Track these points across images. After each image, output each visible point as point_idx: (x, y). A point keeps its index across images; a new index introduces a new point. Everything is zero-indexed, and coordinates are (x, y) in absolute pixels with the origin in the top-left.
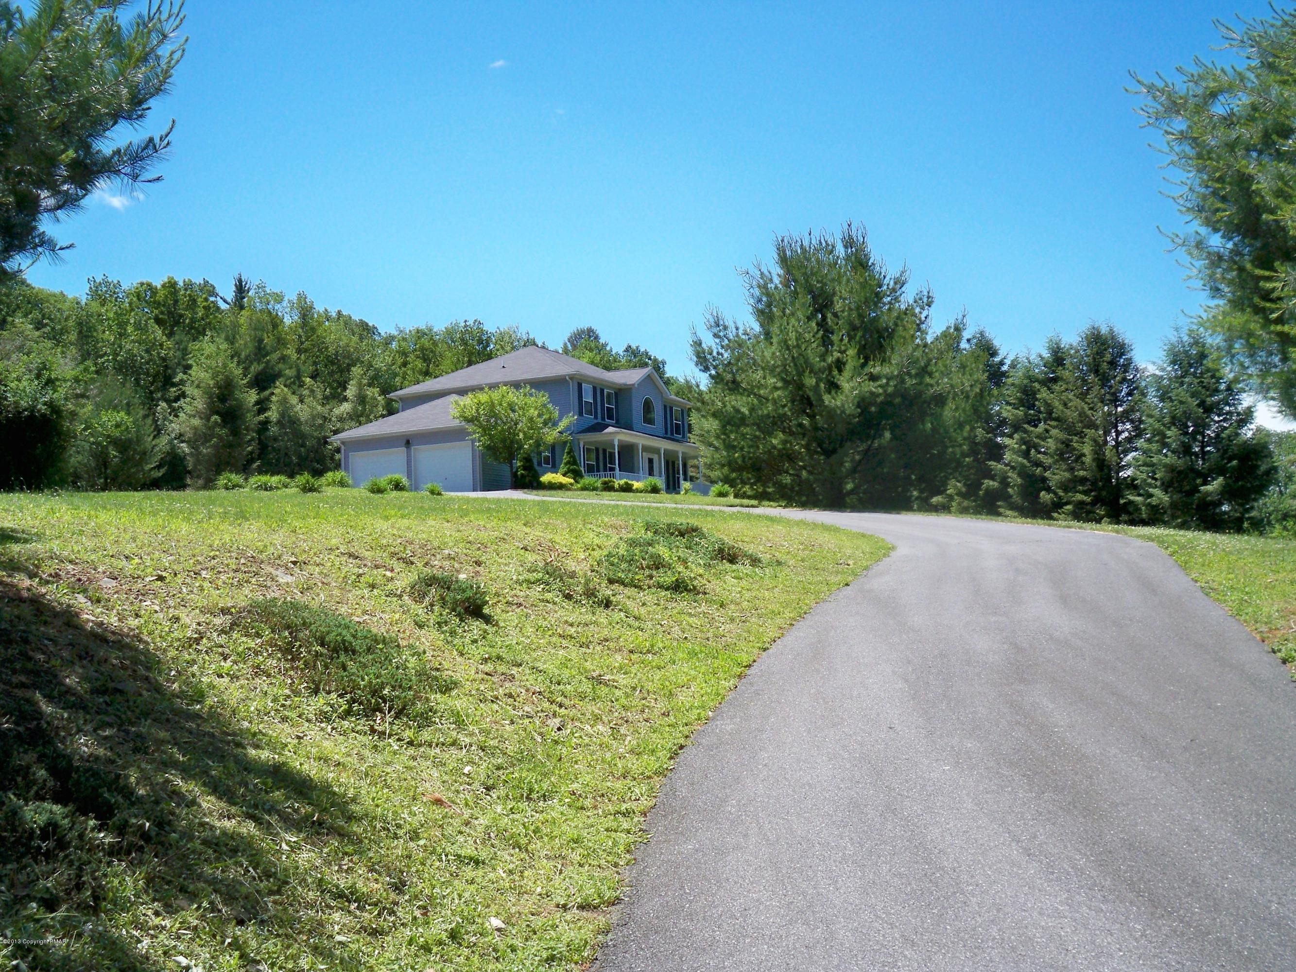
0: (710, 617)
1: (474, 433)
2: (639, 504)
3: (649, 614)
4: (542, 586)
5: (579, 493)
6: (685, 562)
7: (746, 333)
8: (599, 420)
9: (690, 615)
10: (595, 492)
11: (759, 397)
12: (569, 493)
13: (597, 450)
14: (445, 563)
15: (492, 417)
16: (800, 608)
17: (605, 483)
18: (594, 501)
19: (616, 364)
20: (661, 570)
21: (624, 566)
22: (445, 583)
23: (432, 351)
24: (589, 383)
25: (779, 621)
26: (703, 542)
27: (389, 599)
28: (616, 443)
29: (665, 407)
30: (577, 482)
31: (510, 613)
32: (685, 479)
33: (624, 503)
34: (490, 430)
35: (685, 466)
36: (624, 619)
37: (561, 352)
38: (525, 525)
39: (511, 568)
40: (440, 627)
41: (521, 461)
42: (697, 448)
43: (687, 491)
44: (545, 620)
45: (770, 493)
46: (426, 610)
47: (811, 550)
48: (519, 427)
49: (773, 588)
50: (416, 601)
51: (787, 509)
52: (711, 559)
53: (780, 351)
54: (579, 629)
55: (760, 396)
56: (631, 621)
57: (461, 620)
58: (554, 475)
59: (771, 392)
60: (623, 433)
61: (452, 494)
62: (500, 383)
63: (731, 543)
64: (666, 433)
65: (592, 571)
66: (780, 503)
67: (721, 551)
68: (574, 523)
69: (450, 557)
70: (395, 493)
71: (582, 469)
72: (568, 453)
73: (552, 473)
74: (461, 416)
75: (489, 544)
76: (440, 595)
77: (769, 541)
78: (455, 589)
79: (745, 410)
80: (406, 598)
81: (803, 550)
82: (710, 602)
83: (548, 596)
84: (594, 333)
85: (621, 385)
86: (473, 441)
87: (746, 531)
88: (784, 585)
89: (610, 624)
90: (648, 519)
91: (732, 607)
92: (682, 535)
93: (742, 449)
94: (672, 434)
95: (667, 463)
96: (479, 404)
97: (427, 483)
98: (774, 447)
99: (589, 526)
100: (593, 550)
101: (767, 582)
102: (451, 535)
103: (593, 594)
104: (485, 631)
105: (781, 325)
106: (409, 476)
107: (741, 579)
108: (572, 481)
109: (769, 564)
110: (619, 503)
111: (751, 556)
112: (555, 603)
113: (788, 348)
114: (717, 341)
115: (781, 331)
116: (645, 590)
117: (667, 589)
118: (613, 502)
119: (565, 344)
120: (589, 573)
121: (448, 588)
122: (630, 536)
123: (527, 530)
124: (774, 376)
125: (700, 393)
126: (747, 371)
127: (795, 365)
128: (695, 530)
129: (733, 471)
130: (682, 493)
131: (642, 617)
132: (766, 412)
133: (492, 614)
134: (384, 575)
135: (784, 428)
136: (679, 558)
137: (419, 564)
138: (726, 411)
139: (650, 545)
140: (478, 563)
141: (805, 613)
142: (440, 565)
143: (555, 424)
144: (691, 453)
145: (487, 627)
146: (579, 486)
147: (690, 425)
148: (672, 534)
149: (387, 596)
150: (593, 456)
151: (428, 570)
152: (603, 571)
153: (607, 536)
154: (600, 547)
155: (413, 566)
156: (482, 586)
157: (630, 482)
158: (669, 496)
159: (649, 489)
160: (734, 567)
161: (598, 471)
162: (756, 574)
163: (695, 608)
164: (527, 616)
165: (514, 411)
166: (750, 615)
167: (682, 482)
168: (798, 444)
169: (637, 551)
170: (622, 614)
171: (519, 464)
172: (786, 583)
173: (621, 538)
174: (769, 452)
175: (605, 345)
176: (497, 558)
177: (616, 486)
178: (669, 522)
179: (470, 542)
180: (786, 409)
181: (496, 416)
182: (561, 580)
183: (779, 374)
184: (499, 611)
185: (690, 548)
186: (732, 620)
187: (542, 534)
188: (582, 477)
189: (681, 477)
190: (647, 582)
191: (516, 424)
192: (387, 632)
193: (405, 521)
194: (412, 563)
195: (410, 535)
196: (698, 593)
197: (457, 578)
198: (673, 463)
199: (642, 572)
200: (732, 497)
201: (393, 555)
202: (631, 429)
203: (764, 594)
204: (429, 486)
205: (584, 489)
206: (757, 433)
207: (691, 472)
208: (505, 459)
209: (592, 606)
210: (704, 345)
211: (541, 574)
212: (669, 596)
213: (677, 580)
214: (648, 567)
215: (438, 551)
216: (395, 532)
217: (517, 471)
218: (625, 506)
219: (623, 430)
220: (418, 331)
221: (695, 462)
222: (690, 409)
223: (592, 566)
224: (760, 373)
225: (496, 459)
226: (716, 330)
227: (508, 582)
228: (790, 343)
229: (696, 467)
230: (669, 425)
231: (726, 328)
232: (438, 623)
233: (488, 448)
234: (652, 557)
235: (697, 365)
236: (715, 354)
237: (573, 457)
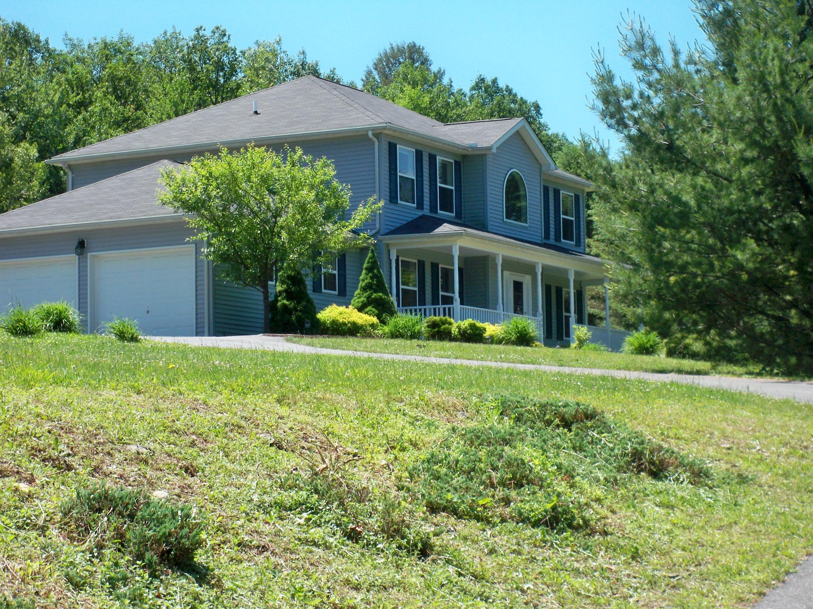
0: (613, 577)
1: (200, 230)
2: (493, 364)
3: (500, 570)
4: (305, 515)
5: (386, 342)
6: (570, 475)
7: (691, 61)
8: (426, 211)
9: (577, 572)
10: (415, 342)
11: (714, 175)
12: (369, 342)
13: (421, 264)
14: (128, 469)
15: (233, 201)
16: (778, 563)
17: (434, 325)
18: (412, 358)
19: (459, 111)
20: (526, 489)
21: (458, 480)
22: (126, 507)
23: (129, 83)
24: (407, 142)
25: (738, 587)
26: (605, 438)
27: (22, 533)
28: (456, 254)
29: (546, 189)
30: (383, 322)
31: (245, 564)
32: (580, 321)
33: (466, 362)
34: (228, 225)
35: (579, 295)
36: (455, 578)
37: (360, 86)
38: (279, 401)
39: (251, 481)
40: (114, 587)
41: (283, 282)
42: (602, 264)
43: (582, 343)
44: (309, 577)
45: (729, 349)
46: (88, 556)
47: (803, 457)
48: (281, 221)
49: (730, 525)
50: (72, 539)
51: (759, 379)
52: (619, 469)
53: (751, 94)
54: (370, 596)
55: (716, 174)
56: (466, 582)
57: (153, 575)
58: (342, 309)
59: (737, 167)
60: (468, 235)
61: (157, 339)
62: (249, 141)
63: (656, 441)
64: (547, 236)
65: (400, 488)
66: (751, 368)
67: (637, 455)
68: (369, 399)
69: (139, 459)
70: (54, 337)
71: (393, 299)
72: (370, 270)
73: (339, 304)
74: (175, 199)
75: (212, 435)
76: (116, 529)
77: (726, 437)
78: (143, 518)
79: (689, 198)
80: (53, 532)
81: (788, 456)
82: (615, 548)
83: (316, 533)
84: (421, 53)
85: (465, 148)
86: (198, 245)
87: (684, 419)
88: (750, 520)
89: (428, 587)
90: (506, 393)
91: (654, 559)
92: (567, 424)
93: (683, 269)
94: (557, 239)
95: (547, 289)
96: (210, 176)
97: (111, 320)
98: (740, 267)
99: (398, 405)
100: (403, 449)
101: (720, 513)
102: (142, 418)
103: (397, 531)
104: (196, 597)
105: (754, 47)
106: (82, 308)
107: (672, 507)
108: (375, 320)
109: (726, 481)
110: (458, 362)
111: (691, 465)
112: (327, 547)
113: (766, 89)
114: (640, 73)
115: (754, 58)
116: (494, 525)
117: (536, 524)
118: (445, 361)
119: (369, 73)
120: (394, 492)
121: (132, 517)
122: (472, 425)
123: (283, 411)
124: (742, 140)
125: (609, 169)
126: (693, 129)
127: (780, 119)
128: (590, 416)
129: (666, 308)
130: (573, 345)
131: (488, 575)
132: (726, 202)
133: (211, 565)
134: (16, 490)
135: (759, 232)
136: (559, 467)
137: (80, 470)
138: (656, 202)
139: (506, 442)
140: (191, 471)
141: (787, 573)
142: (120, 471)
143: (345, 216)
144: (594, 274)
145: (199, 590)
146: (386, 329)
147: (590, 223)
148: (548, 423)
149: (19, 528)
150: (414, 276)
151: (95, 482)
152: (419, 488)
153: (429, 425)
154: (415, 445)
155: (71, 474)
156: (194, 511)
157: (479, 324)
158: (550, 351)
159: (513, 337)
160: (660, 485)
161: (423, 302)
162: (701, 500)
163: (586, 559)
164: (276, 569)
165: (272, 192)
166: (685, 574)
167: (574, 326)
168: (784, 261)
169: (482, 453)
170: (451, 569)
171: (279, 288)
172: (756, 517)
173: (454, 430)
174: (733, 276)
175: (439, 75)
176: (225, 461)
177: (454, 330)
178: (544, 400)
179: (176, 432)
180: (763, 198)
181: (237, 199)
182: (341, 504)
183: (750, 135)
184: (224, 559)
185: (581, 449)
186: (653, 583)
187: (310, 419)
188: (392, 313)
189: (573, 316)
190: (499, 511)
191: (277, 214)
192: (15, 596)
193: (61, 390)
194: (69, 468)
195: (67, 416)
196: (593, 532)
197: (146, 497)
198: (559, 291)
199: (490, 492)
200: (663, 355)
201: (35, 452)
202: (483, 227)
203: (714, 535)
204: (116, 323)
205: (395, 335)
206: (711, 241)
207: (591, 308)
208: (254, 277)
209: (395, 554)
210: (617, 83)
211: (304, 494)
212: (540, 536)
213: (554, 508)
214: (503, 483)
215: (119, 446)
216: (41, 409)
217: (276, 301)
218: (468, 368)
219: (469, 230)
220: (106, 45)
221: (599, 289)
222: (589, 194)
223: (399, 479)
224: (716, 133)
225: (238, 278)
226: (637, 55)
227: (244, 507)
228: (770, 79)
229: (601, 299)
230: (552, 223)
231: (656, 51)
232: (110, 580)
233: (224, 257)
234: (509, 464)
235: (604, 115)
236: (636, 96)
237: (378, 277)
